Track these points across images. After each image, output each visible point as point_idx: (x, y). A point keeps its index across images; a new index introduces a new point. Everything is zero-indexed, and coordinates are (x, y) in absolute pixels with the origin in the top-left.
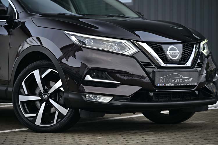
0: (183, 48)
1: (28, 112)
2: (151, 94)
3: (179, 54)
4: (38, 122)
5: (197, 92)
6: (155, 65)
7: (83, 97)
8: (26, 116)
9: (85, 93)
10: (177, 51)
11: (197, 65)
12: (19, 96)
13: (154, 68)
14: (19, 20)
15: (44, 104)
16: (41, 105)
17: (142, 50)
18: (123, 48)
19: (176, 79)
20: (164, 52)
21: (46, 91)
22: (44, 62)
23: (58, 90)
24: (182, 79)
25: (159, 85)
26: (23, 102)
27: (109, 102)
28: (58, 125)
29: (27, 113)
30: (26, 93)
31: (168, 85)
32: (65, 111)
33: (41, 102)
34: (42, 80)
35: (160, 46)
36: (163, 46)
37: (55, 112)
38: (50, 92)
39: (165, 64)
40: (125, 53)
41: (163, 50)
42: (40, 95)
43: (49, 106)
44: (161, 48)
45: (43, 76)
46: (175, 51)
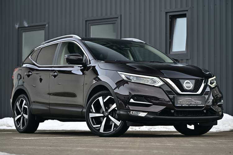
0: (195, 82)
1: (96, 124)
2: (173, 111)
3: (192, 86)
4: (102, 130)
5: (205, 111)
6: (175, 93)
7: (129, 113)
8: (94, 126)
9: (130, 110)
10: (190, 84)
11: (205, 93)
12: (90, 114)
13: (174, 94)
14: (90, 65)
15: (105, 119)
16: (103, 119)
17: (167, 83)
18: (155, 82)
19: (190, 102)
20: (181, 85)
21: (107, 110)
22: (106, 92)
23: (114, 110)
24: (194, 102)
25: (177, 105)
26: (92, 118)
27: (145, 116)
28: (114, 132)
29: (94, 125)
30: (94, 112)
31: (184, 105)
32: (118, 123)
33: (103, 117)
34: (104, 103)
35: (179, 80)
36: (181, 81)
37: (112, 124)
38: (109, 111)
39: (182, 92)
40: (156, 85)
41: (180, 83)
42: (103, 113)
43: (108, 120)
44: (180, 82)
45: (105, 101)
46: (189, 84)
